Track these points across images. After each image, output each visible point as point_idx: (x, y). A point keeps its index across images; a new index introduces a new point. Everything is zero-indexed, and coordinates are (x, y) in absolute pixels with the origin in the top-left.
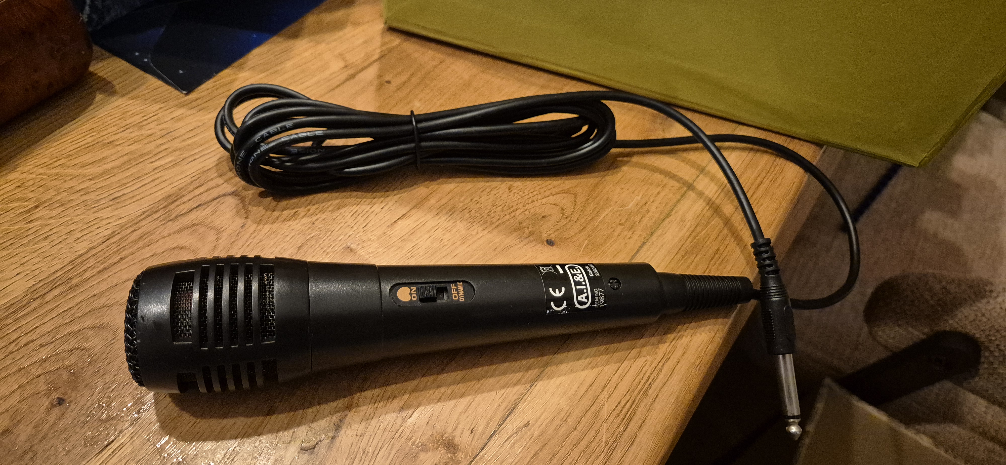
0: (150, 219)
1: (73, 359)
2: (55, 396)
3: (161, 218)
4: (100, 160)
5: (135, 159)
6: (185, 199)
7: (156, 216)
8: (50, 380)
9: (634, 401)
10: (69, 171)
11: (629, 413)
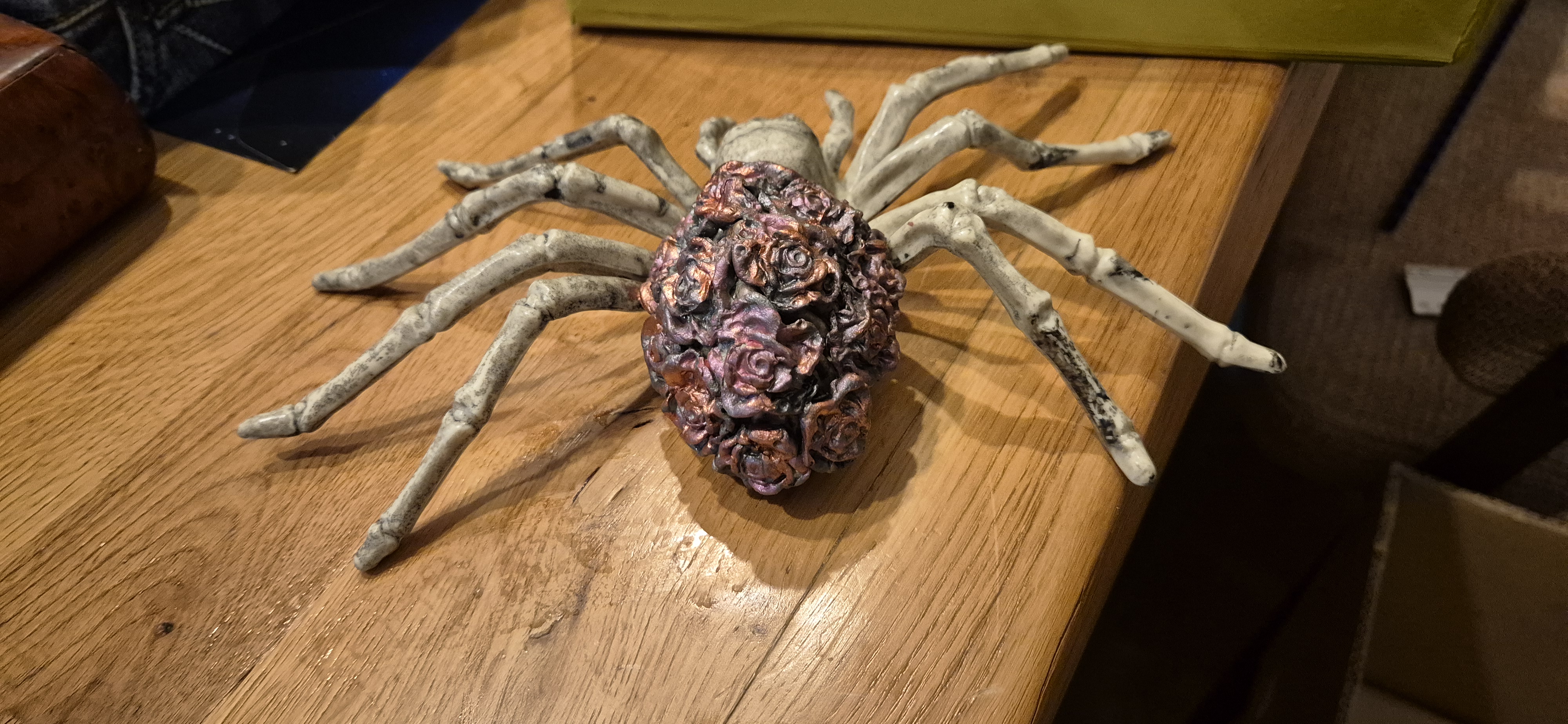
0: (265, 354)
1: (179, 566)
2: (158, 620)
3: (282, 349)
4: (184, 286)
5: (234, 275)
6: (313, 317)
7: (273, 348)
8: (149, 601)
9: (1037, 484)
10: (143, 309)
11: (1031, 504)
